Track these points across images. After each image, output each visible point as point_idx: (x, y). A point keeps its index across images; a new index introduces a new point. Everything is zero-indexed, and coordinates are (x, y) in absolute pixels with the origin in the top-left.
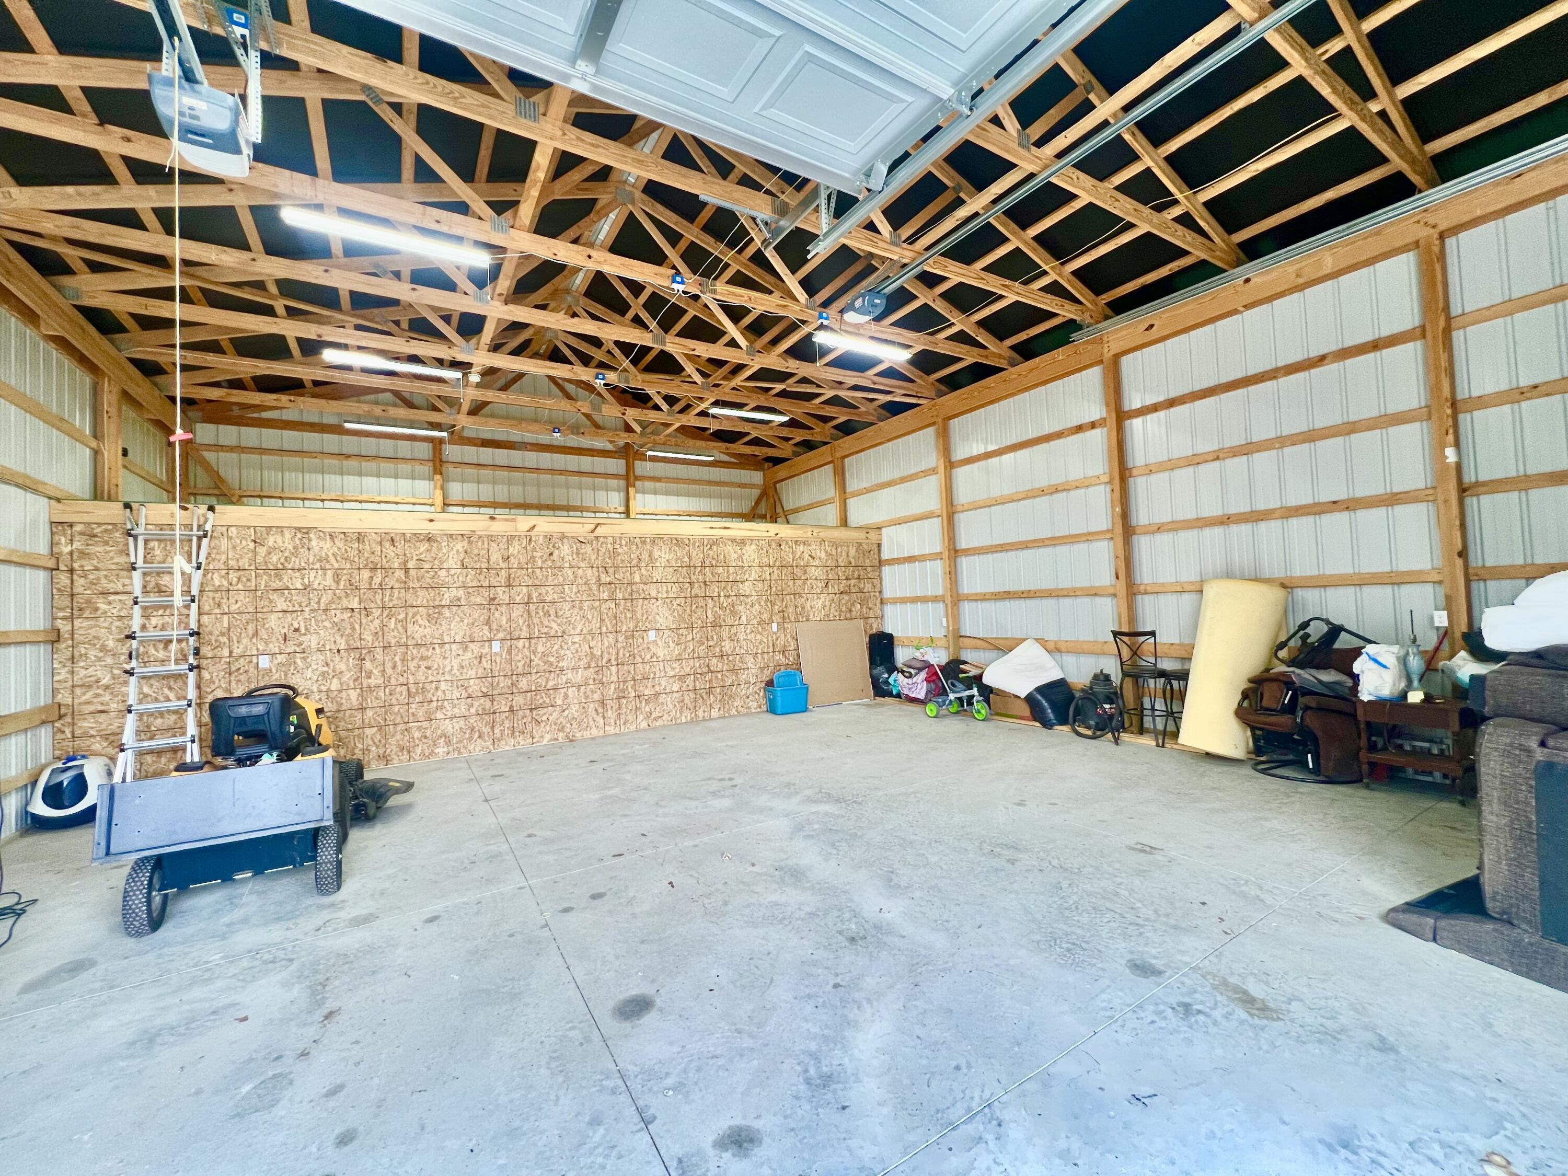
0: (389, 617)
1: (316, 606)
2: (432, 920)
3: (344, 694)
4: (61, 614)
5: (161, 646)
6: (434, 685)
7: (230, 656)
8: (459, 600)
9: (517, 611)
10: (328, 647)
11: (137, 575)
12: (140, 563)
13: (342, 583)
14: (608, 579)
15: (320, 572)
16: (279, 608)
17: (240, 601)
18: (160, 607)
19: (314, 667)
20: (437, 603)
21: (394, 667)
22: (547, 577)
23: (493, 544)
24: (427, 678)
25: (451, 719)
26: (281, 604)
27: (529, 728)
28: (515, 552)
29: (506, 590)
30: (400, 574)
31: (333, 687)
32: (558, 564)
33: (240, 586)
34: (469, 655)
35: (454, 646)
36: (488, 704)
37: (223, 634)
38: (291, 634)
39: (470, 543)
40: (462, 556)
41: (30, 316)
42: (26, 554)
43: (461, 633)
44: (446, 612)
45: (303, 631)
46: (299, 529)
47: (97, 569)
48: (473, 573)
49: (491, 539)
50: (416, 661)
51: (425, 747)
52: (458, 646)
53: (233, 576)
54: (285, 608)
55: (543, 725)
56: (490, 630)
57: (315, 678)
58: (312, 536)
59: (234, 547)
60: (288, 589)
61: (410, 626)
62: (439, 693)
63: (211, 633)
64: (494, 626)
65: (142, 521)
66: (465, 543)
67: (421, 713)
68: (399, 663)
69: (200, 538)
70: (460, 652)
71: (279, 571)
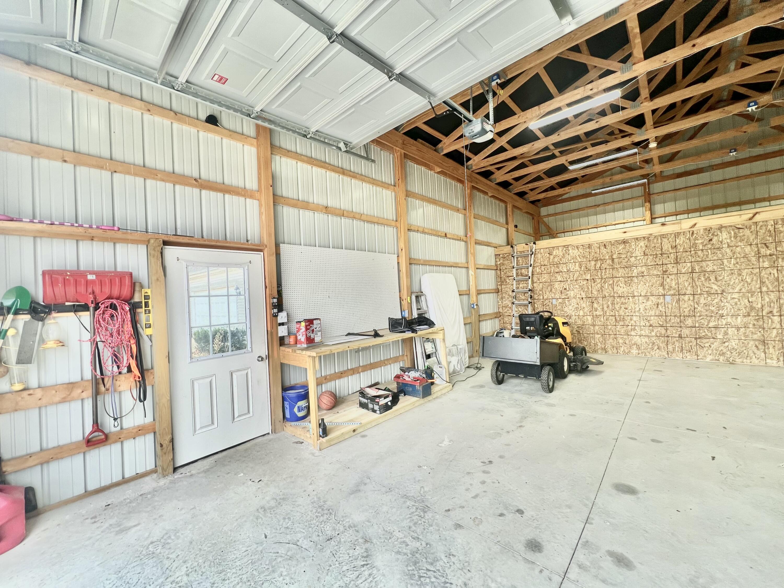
0: (605, 282)
1: (572, 279)
2: (571, 415)
3: (585, 317)
4: (499, 284)
5: (523, 294)
6: (629, 318)
7: (543, 299)
8: (643, 273)
9: (683, 279)
10: (578, 297)
11: (514, 270)
12: (515, 266)
13: (583, 268)
14: (768, 252)
15: (573, 264)
16: (559, 280)
17: (545, 277)
18: (522, 281)
19: (573, 305)
20: (629, 275)
21: (608, 307)
22: (707, 256)
23: (664, 240)
24: (625, 313)
25: (640, 336)
26: (559, 278)
27: (694, 350)
28: (681, 242)
29: (675, 265)
30: (609, 262)
31: (581, 314)
32: (717, 246)
33: (545, 272)
34: (650, 303)
35: (640, 298)
36: (663, 331)
37: (540, 290)
38: (563, 291)
39: (649, 241)
40: (644, 249)
41: (485, 193)
42: (488, 266)
43: (645, 291)
44: (635, 280)
45: (568, 289)
46: (564, 246)
47: (506, 269)
48: (651, 257)
49: (663, 236)
50: (619, 304)
51: (625, 348)
52: (643, 298)
53: (543, 267)
54: (561, 280)
55: (705, 349)
56: (664, 289)
57: (573, 310)
58: (570, 248)
59: (542, 257)
60: (562, 272)
61: (615, 288)
62: (633, 322)
63: (537, 290)
64: (667, 287)
65: (516, 251)
66: (646, 242)
67: (622, 331)
68: (610, 305)
69: (531, 255)
70: (645, 301)
71: (557, 265)
